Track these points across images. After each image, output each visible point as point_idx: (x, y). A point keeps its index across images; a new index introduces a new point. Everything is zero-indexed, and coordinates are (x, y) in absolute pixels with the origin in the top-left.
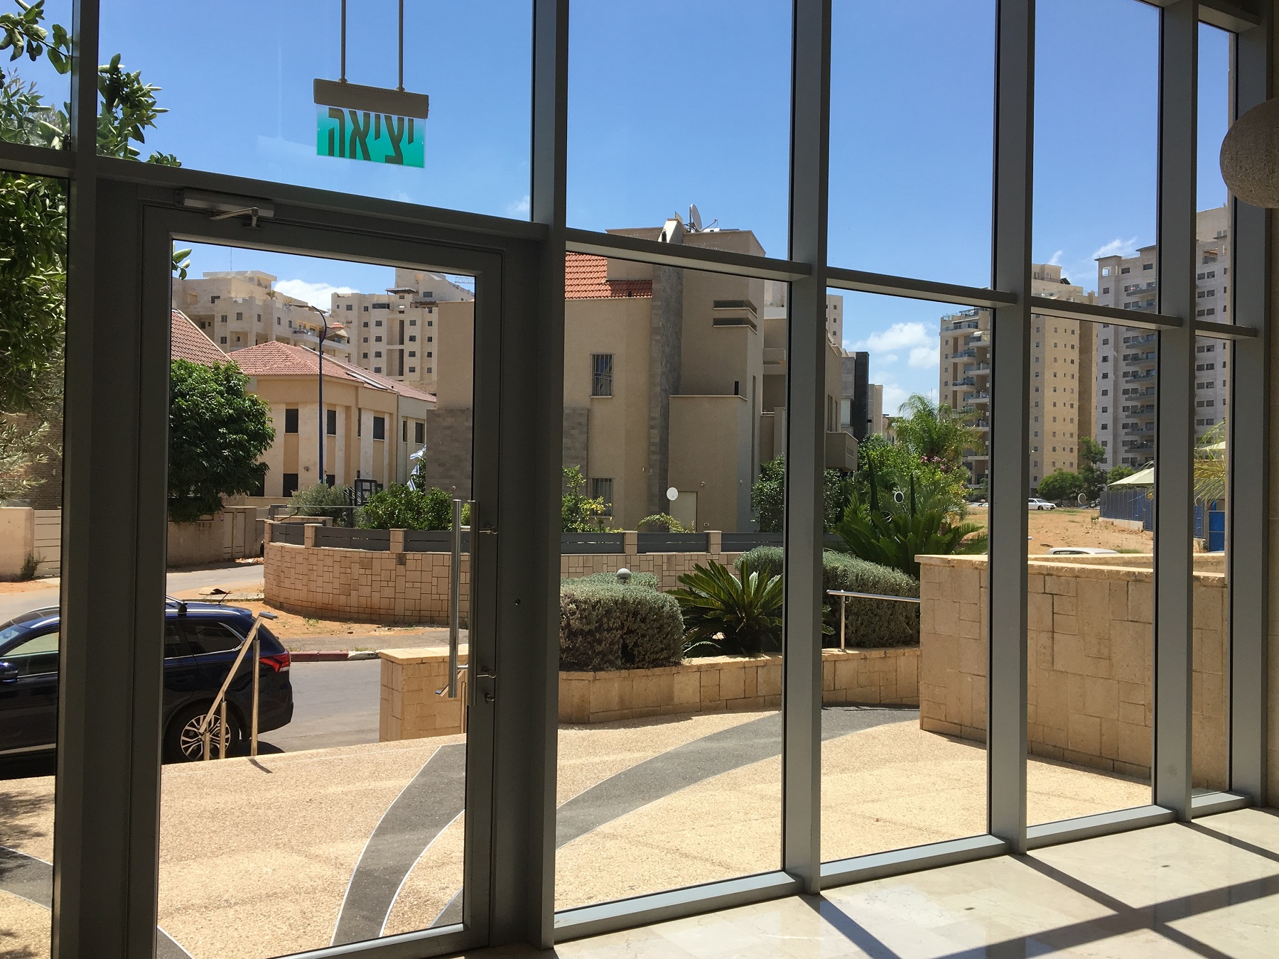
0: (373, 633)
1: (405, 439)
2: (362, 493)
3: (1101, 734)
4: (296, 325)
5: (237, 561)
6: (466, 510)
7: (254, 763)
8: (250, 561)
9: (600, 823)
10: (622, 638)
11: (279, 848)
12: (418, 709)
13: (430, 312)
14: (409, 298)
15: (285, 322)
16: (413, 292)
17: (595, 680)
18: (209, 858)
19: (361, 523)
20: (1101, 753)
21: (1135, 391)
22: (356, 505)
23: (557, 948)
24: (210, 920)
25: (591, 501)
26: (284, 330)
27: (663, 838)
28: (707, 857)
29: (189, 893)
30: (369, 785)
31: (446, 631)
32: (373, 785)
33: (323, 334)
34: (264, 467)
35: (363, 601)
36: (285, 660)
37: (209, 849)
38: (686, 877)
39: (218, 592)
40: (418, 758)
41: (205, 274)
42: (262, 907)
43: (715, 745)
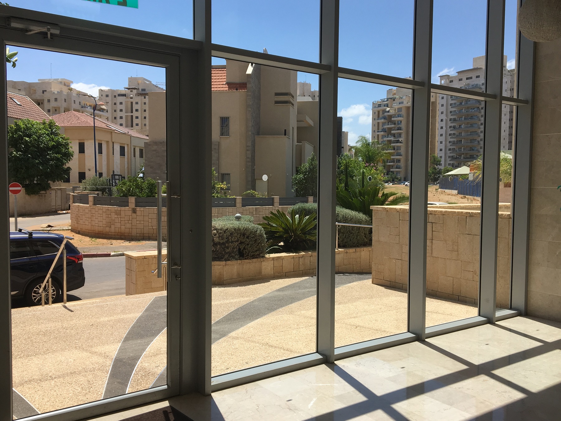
0: (122, 244)
1: (134, 156)
2: (115, 181)
3: (453, 284)
4: (82, 104)
5: (58, 212)
6: (164, 187)
7: (65, 307)
8: (64, 212)
9: (230, 332)
10: (238, 246)
11: (77, 349)
12: (144, 279)
13: (145, 98)
14: (135, 91)
15: (77, 102)
16: (137, 89)
17: (226, 265)
18: (42, 355)
19: (115, 195)
20: (453, 293)
21: (454, 134)
22: (112, 186)
23: (213, 394)
24: (42, 387)
25: (220, 183)
26: (77, 106)
27: (260, 338)
28: (281, 347)
29: (32, 373)
30: (121, 317)
31: (156, 243)
32: (123, 316)
33: (95, 108)
34: (69, 169)
35: (117, 229)
36: (81, 258)
37: (43, 351)
38: (272, 357)
39: (49, 226)
40: (144, 303)
41: (39, 80)
42: (68, 379)
43: (281, 293)
